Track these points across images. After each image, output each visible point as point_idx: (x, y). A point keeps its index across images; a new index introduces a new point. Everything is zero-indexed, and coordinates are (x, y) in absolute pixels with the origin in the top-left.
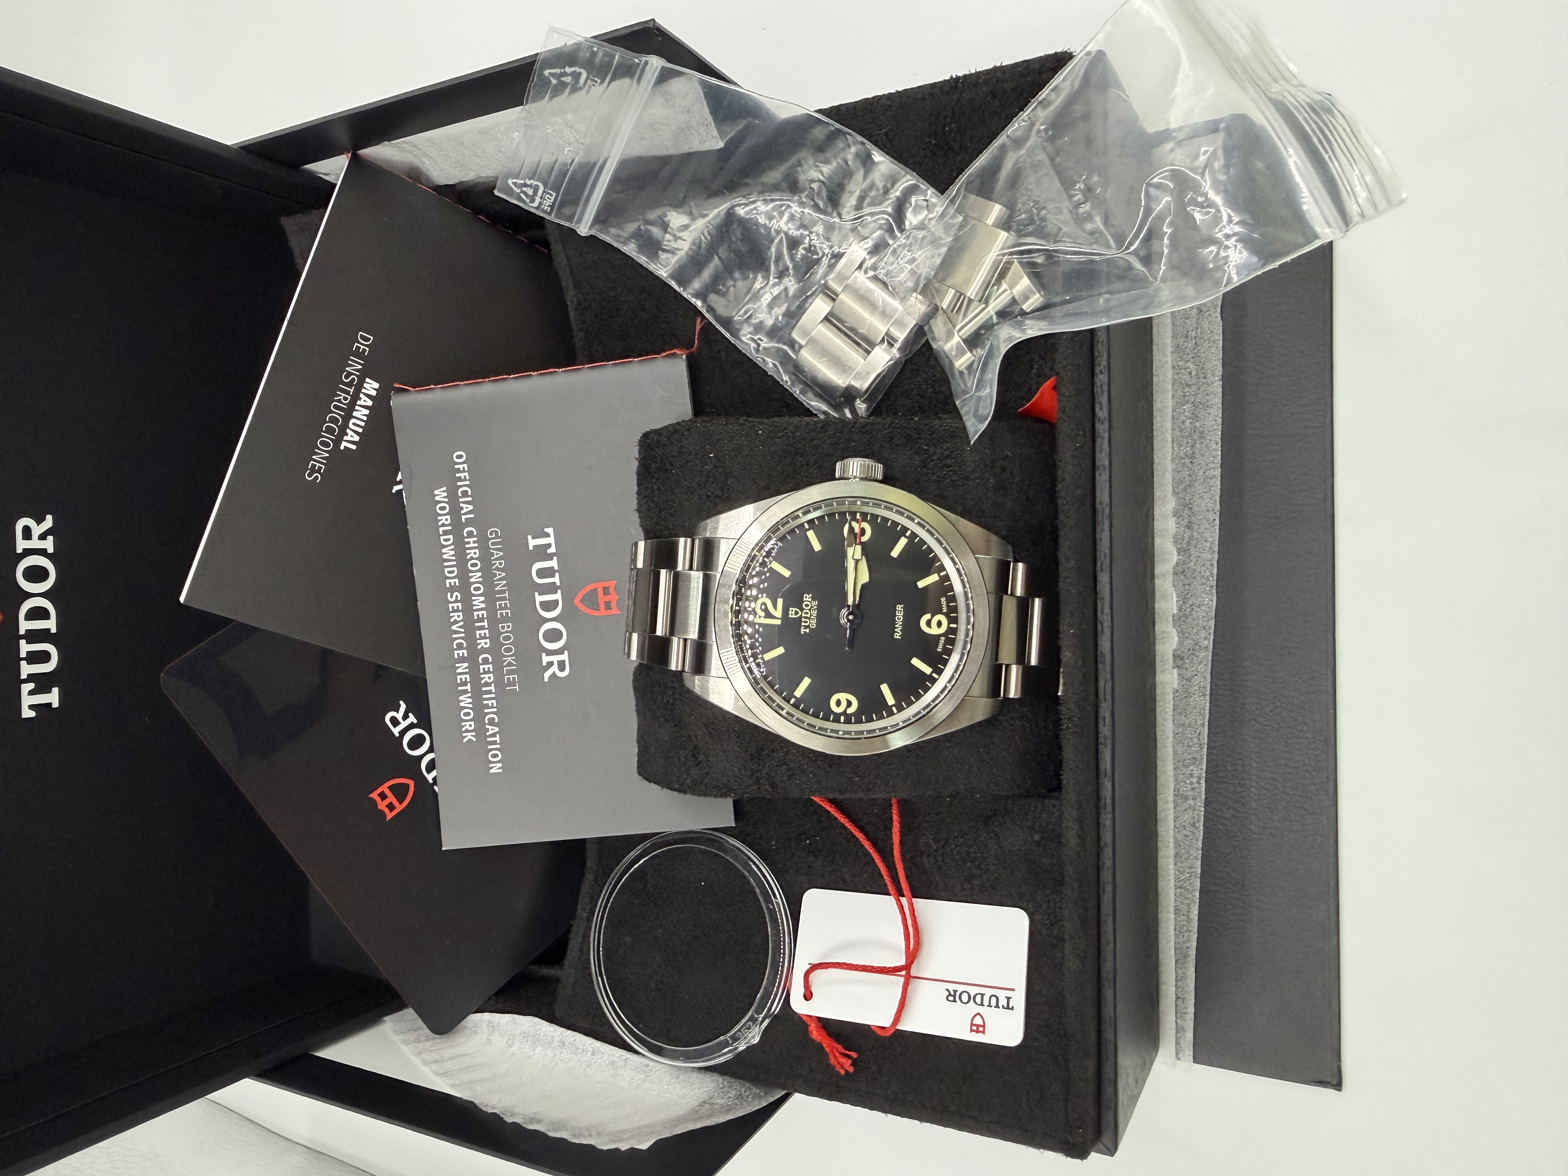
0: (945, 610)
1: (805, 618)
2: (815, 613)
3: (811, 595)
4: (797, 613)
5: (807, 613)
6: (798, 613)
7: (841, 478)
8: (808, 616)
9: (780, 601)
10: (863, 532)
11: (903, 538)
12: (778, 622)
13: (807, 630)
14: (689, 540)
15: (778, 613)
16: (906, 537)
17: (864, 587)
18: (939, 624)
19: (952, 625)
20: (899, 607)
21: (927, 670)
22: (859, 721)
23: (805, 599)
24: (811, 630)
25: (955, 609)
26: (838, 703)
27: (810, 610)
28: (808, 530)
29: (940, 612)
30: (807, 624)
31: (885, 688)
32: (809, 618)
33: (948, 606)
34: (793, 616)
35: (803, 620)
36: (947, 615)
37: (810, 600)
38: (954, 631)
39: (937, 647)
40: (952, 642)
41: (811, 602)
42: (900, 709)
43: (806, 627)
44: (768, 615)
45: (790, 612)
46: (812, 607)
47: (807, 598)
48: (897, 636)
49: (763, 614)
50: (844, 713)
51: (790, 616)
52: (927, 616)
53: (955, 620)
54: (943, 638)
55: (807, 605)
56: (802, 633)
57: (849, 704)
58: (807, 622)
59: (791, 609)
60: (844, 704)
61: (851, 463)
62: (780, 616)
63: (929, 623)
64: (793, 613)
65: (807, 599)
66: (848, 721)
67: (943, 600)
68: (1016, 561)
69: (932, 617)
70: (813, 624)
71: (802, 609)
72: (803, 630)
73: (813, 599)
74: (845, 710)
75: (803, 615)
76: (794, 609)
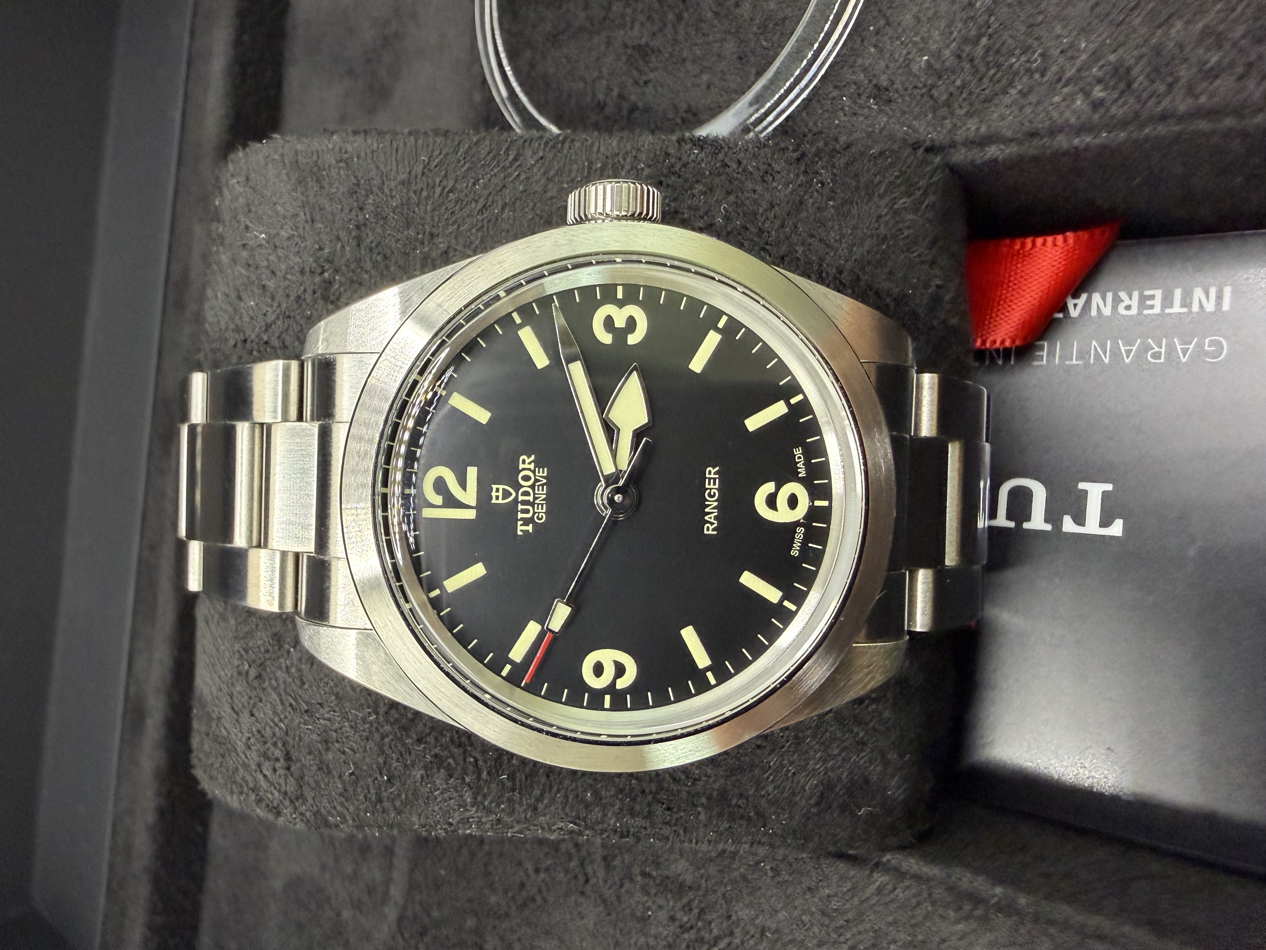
0: (802, 474)
1: (524, 503)
2: (542, 493)
3: (533, 458)
4: (506, 494)
5: (526, 494)
6: (511, 494)
7: (580, 221)
8: (531, 498)
9: (472, 473)
10: (631, 323)
11: (712, 333)
12: (471, 514)
13: (530, 528)
14: (294, 365)
15: (470, 496)
16: (717, 330)
17: (638, 434)
18: (793, 502)
19: (818, 503)
20: (712, 472)
21: (772, 594)
22: (640, 704)
23: (521, 466)
24: (535, 524)
25: (823, 470)
26: (598, 670)
27: (532, 487)
28: (521, 326)
29: (794, 477)
30: (529, 515)
31: (689, 635)
32: (532, 504)
33: (807, 464)
34: (500, 501)
35: (520, 507)
36: (807, 482)
37: (532, 466)
38: (824, 515)
39: (791, 547)
40: (822, 537)
41: (534, 472)
42: (723, 676)
43: (526, 522)
44: (451, 502)
45: (494, 494)
46: (537, 481)
47: (526, 462)
48: (709, 530)
49: (438, 500)
50: (611, 689)
51: (494, 501)
52: (768, 488)
53: (825, 492)
54: (801, 530)
55: (527, 478)
56: (519, 533)
57: (620, 670)
58: (527, 511)
59: (494, 487)
60: (609, 672)
61: (600, 192)
62: (473, 503)
63: (771, 502)
64: (500, 494)
65: (527, 466)
66: (619, 705)
67: (798, 452)
68: (920, 371)
69: (778, 488)
70: (541, 513)
71: (517, 487)
72: (521, 528)
73: (539, 464)
74: (614, 683)
75: (521, 498)
76: (501, 487)
